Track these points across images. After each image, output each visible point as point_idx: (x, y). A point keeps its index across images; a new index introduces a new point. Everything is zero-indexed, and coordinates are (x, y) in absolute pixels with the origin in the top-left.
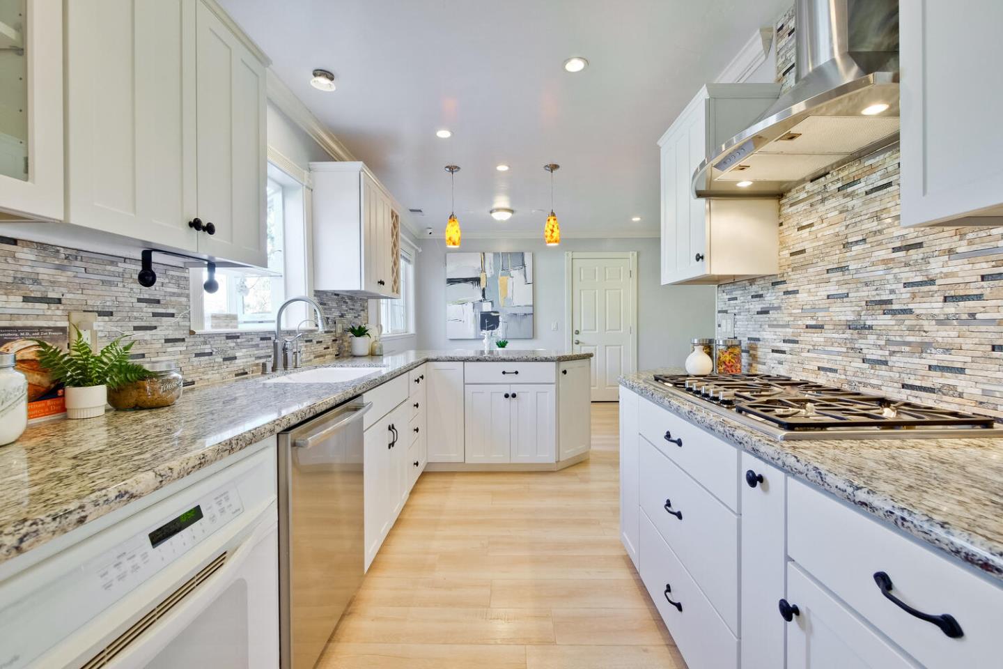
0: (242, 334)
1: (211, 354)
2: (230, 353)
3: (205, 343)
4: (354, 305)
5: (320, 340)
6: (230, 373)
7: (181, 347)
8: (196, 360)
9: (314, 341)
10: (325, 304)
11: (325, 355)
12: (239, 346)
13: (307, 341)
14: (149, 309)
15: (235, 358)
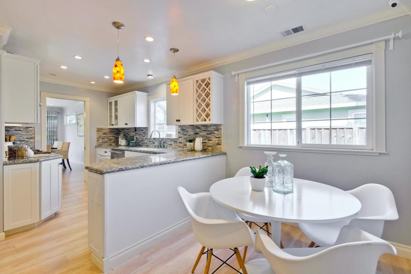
0: (156, 138)
1: (151, 142)
2: (154, 142)
3: (150, 140)
4: (206, 129)
5: (181, 142)
6: (154, 146)
7: (147, 140)
8: (149, 142)
9: (178, 142)
10: (185, 130)
11: (184, 148)
12: (156, 141)
13: (174, 142)
14: (144, 134)
15: (155, 143)
